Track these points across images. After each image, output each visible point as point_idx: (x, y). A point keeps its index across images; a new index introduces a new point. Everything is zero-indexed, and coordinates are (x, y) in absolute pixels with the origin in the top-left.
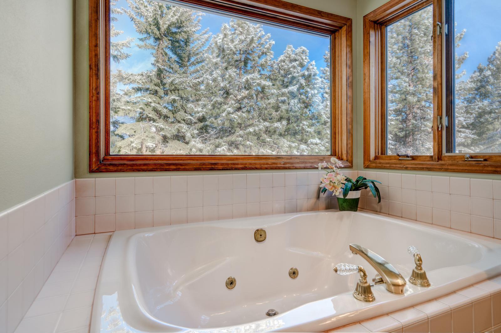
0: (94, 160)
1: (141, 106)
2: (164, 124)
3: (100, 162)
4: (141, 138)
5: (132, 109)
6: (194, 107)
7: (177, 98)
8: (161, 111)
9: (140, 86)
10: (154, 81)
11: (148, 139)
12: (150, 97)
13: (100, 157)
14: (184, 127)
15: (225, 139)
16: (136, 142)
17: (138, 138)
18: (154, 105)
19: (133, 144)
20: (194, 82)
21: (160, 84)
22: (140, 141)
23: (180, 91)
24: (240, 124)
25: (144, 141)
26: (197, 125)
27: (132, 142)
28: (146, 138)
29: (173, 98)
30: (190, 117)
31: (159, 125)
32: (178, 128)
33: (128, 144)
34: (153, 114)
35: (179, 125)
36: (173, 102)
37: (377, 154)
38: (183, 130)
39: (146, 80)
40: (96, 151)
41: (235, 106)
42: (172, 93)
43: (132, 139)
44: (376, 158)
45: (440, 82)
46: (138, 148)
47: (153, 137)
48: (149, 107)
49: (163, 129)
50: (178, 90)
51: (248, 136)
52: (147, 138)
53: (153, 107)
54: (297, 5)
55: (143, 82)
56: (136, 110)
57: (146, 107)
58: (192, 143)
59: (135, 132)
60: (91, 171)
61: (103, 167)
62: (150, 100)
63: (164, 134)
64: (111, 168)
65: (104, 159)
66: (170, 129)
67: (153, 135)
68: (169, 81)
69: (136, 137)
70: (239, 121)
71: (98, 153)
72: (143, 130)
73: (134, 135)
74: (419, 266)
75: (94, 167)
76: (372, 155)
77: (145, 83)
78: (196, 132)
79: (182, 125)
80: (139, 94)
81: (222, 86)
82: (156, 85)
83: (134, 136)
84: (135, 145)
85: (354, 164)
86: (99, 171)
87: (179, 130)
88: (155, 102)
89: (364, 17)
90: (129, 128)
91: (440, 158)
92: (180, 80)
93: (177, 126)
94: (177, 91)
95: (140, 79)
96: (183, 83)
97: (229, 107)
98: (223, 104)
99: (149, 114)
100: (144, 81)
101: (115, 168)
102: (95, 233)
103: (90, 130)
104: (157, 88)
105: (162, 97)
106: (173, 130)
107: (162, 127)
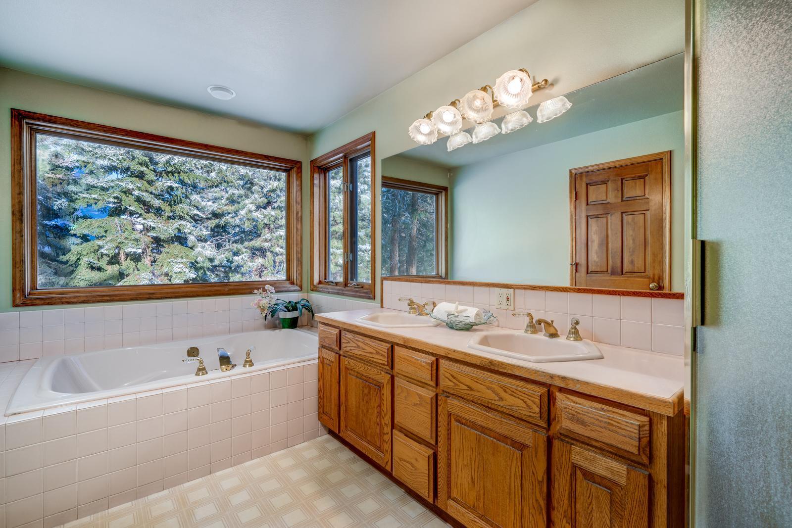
0: (18, 295)
1: (115, 195)
2: (155, 221)
3: (25, 297)
4: (116, 240)
5: (100, 198)
6: (200, 200)
7: (175, 185)
8: (150, 202)
9: (115, 164)
10: (138, 158)
11: (129, 242)
12: (131, 182)
13: (25, 292)
14: (187, 226)
15: (246, 244)
16: (107, 247)
17: (112, 241)
18: (137, 194)
19: (102, 250)
20: (203, 164)
21: (149, 163)
22: (114, 245)
23: (181, 174)
24: (267, 226)
25: (122, 245)
26: (210, 222)
27: (100, 247)
28: (124, 241)
29: (170, 185)
30: (198, 213)
31: (146, 222)
32: (178, 227)
33: (95, 250)
34: (136, 206)
35: (180, 222)
36: (171, 190)
37: (321, 279)
38: (186, 231)
39: (124, 157)
40: (21, 287)
41: (260, 200)
42: (168, 177)
43: (100, 243)
44: (320, 282)
45: (347, 227)
46: (111, 255)
47: (136, 240)
48: (130, 196)
49: (154, 228)
50: (179, 173)
51: (278, 240)
52: (126, 241)
53: (137, 196)
54: (243, 151)
55: (118, 159)
56: (107, 200)
57: (124, 196)
58: (198, 249)
59: (106, 232)
60: (15, 305)
61: (29, 302)
62: (130, 186)
63: (155, 235)
64: (38, 302)
65: (30, 294)
66: (165, 228)
67: (138, 236)
68: (163, 159)
69: (108, 239)
70: (266, 221)
71: (22, 289)
72: (119, 228)
73: (105, 236)
74: (248, 356)
75: (18, 301)
76: (316, 280)
77: (122, 161)
78: (206, 232)
79: (184, 223)
80: (114, 176)
81: (242, 173)
82: (141, 164)
83: (103, 238)
84: (105, 251)
85: (303, 288)
86: (24, 305)
87: (179, 230)
88: (139, 189)
89: (311, 161)
90: (96, 226)
91: (346, 285)
92: (181, 159)
93: (177, 223)
94: (176, 175)
95: (114, 155)
96: (185, 164)
97: (251, 203)
98: (244, 198)
99: (130, 206)
100: (120, 157)
101: (42, 302)
102: (19, 360)
103: (13, 269)
104: (143, 169)
105: (152, 181)
106: (171, 230)
107: (152, 225)
